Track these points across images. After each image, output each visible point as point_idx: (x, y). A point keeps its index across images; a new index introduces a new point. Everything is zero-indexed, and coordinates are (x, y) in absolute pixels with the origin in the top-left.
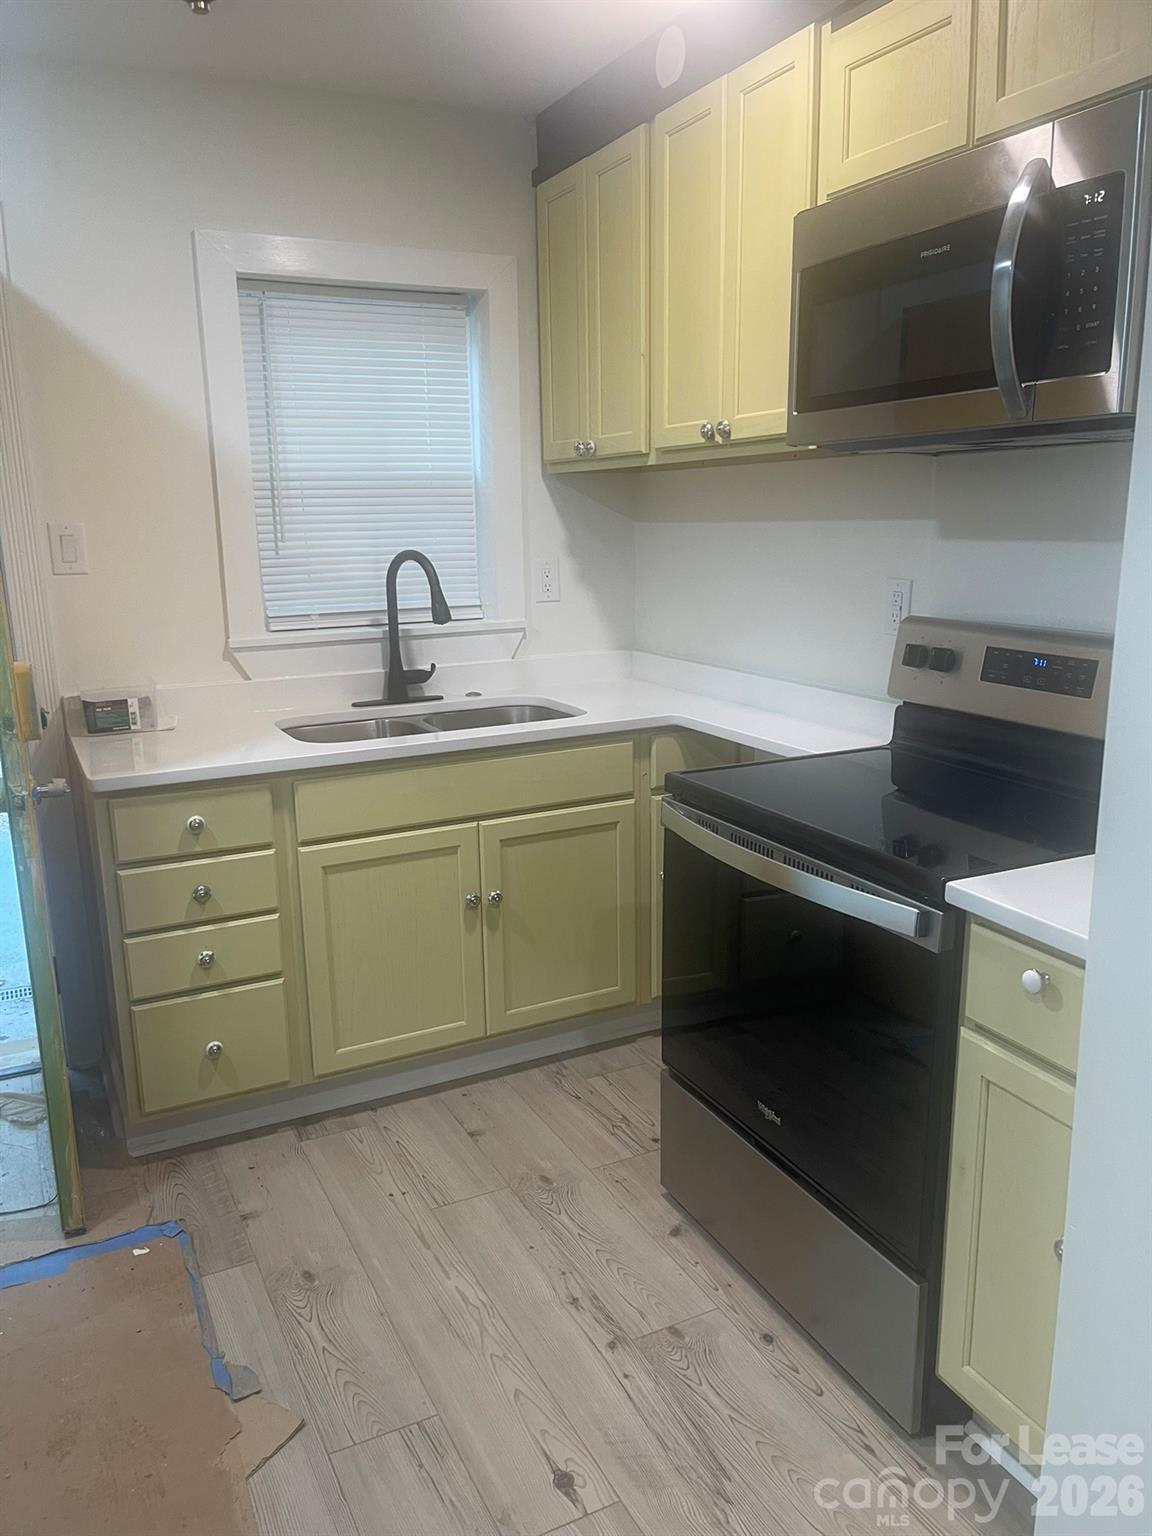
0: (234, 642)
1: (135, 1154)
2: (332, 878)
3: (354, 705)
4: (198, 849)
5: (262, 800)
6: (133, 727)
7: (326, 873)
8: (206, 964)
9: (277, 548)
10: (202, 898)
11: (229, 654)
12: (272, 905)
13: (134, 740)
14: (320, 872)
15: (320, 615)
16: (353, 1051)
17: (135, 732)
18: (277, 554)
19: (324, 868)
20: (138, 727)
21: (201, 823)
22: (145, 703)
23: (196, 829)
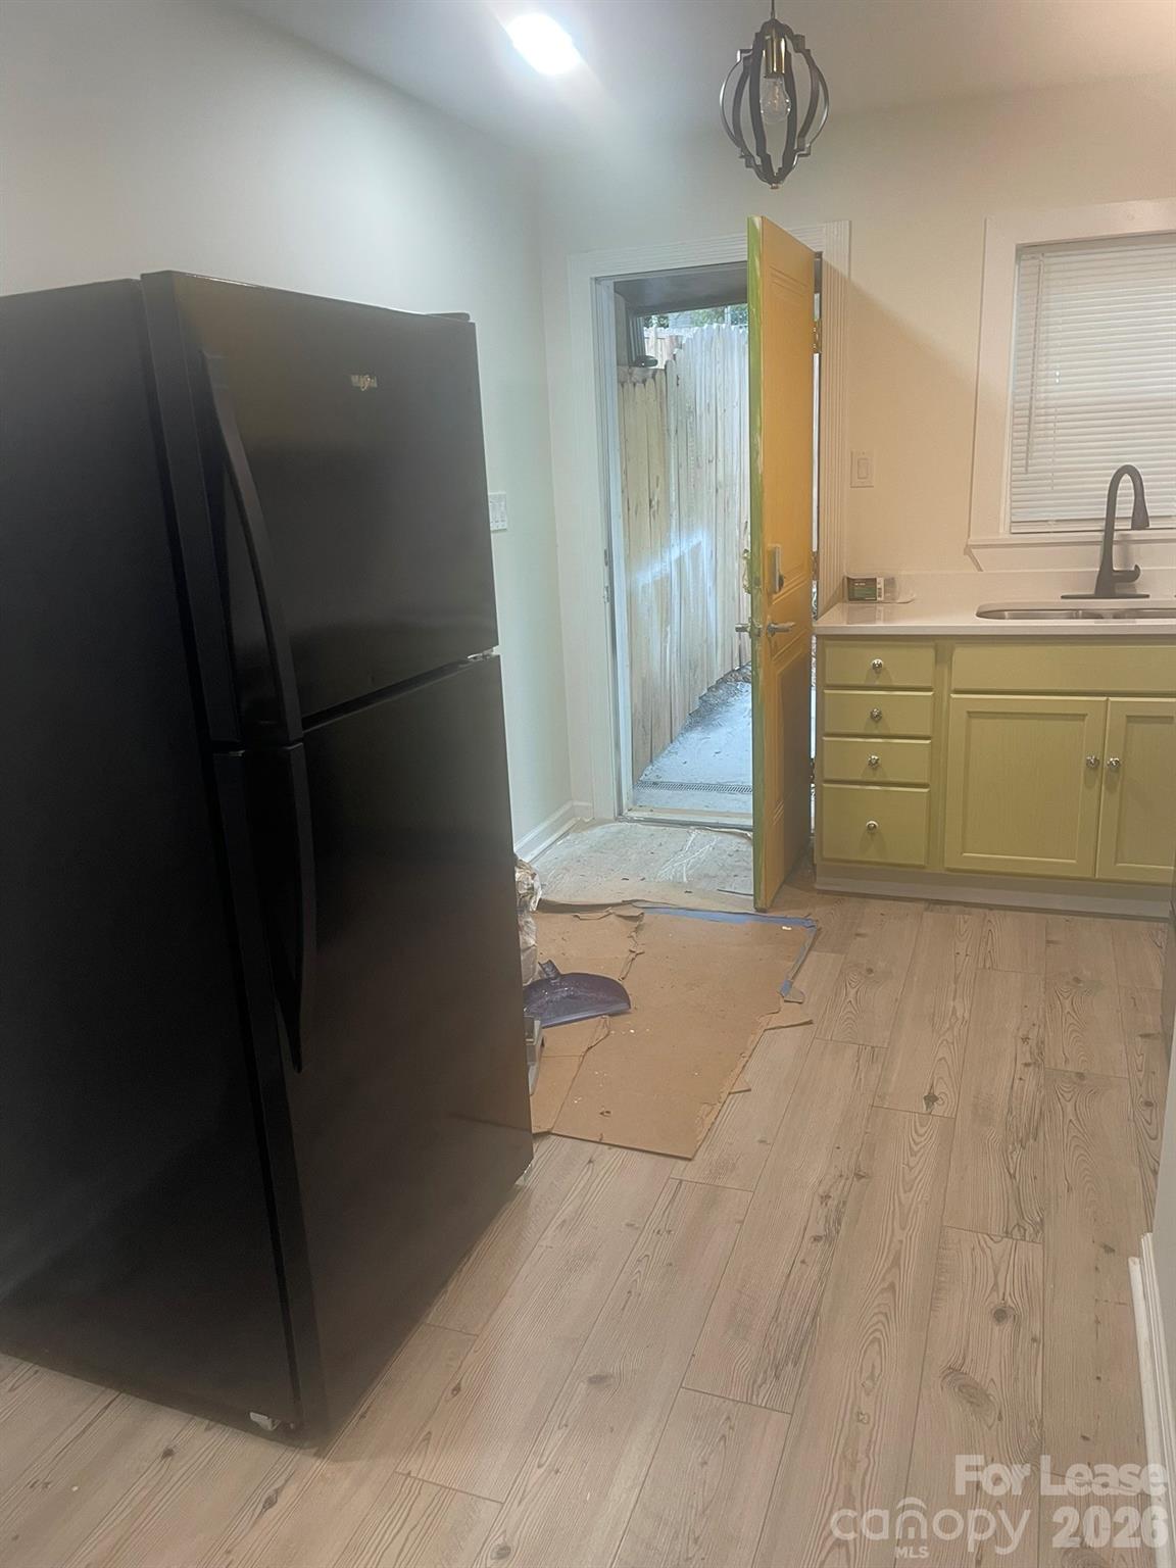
0: (973, 540)
1: (817, 887)
2: (975, 722)
3: (1063, 597)
4: (877, 683)
5: (927, 655)
6: (879, 599)
7: (970, 717)
8: (874, 765)
9: (1027, 465)
10: (877, 718)
11: (968, 550)
12: (928, 733)
13: (878, 608)
14: (965, 715)
15: (1057, 521)
16: (976, 857)
17: (879, 602)
18: (1026, 470)
19: (969, 712)
20: (882, 599)
21: (880, 665)
22: (890, 582)
23: (877, 668)
